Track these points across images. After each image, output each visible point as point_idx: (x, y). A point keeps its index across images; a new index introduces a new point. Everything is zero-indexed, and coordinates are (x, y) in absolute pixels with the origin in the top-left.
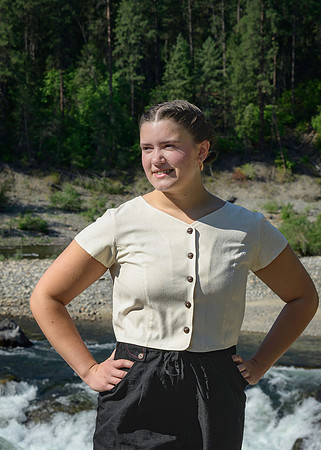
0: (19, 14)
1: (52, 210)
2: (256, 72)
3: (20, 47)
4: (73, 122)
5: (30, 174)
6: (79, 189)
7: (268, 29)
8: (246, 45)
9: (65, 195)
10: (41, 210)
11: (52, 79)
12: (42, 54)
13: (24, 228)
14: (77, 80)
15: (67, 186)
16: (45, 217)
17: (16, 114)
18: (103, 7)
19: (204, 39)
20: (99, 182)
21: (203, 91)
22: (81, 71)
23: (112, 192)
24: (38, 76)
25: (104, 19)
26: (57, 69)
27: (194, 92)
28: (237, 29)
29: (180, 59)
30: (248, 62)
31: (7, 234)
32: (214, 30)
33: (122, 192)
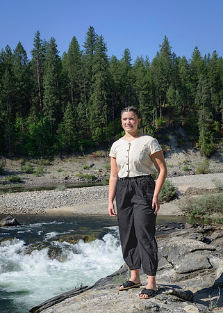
0: (4, 95)
1: (22, 173)
2: (99, 115)
3: (5, 109)
4: (28, 138)
5: (12, 159)
6: (32, 164)
7: (103, 98)
8: (95, 104)
9: (26, 167)
10: (18, 173)
11: (19, 121)
12: (14, 111)
13: (11, 181)
14: (29, 121)
15: (27, 163)
16: (19, 176)
17: (5, 136)
18: (37, 92)
19: (78, 103)
20: (40, 161)
21: (79, 123)
22: (30, 117)
23: (45, 165)
24: (13, 121)
25: (38, 96)
26: (20, 117)
27: (75, 124)
28: (91, 98)
29: (69, 111)
30: (96, 111)
31: (4, 183)
32: (82, 99)
33: (49, 165)
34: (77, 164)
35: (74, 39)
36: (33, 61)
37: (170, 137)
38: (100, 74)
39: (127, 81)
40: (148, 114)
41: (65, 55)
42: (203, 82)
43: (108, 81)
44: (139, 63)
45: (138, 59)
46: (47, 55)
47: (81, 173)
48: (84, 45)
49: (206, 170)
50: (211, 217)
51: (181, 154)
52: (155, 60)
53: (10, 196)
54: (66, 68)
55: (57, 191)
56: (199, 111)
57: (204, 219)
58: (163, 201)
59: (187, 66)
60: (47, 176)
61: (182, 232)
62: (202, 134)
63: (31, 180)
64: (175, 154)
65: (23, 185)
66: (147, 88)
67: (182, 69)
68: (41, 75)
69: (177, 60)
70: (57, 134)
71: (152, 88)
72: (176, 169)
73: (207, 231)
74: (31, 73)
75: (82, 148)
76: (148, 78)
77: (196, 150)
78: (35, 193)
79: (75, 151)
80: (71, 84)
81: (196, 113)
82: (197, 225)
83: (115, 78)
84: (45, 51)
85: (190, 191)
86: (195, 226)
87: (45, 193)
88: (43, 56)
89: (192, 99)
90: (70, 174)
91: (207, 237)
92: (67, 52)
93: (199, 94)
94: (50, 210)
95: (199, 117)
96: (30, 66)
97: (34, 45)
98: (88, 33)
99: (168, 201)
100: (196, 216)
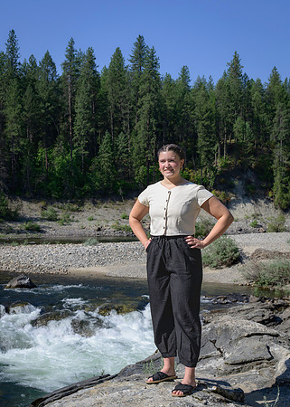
0: (24, 119)
1: (42, 220)
2: (145, 149)
3: (25, 137)
4: (52, 175)
5: (31, 202)
6: (56, 209)
7: (151, 128)
8: (140, 136)
9: (49, 212)
10: (36, 220)
11: (42, 153)
12: (36, 140)
13: (28, 229)
14: (54, 154)
15: (50, 207)
16: (39, 223)
17: (22, 171)
18: (68, 116)
19: (119, 133)
20: (66, 205)
21: (118, 159)
22: (56, 148)
23: (73, 210)
24: (34, 152)
25: (68, 122)
26: (44, 148)
27: (114, 160)
28: (135, 128)
29: (107, 143)
30: (141, 145)
31: (19, 232)
32: (124, 128)
33: (78, 211)
34: (114, 211)
35: (118, 51)
36: (64, 76)
37: (236, 183)
38: (148, 97)
39: (183, 108)
40: (209, 152)
41: (105, 70)
42: (282, 113)
43: (158, 106)
44: (200, 84)
45: (199, 79)
46: (82, 69)
47: (118, 223)
48: (130, 58)
49: (280, 228)
50: (284, 288)
51: (248, 205)
52: (221, 82)
53: (24, 249)
54: (106, 87)
55: (86, 246)
56: (274, 151)
57: (274, 291)
58: (222, 264)
59: (262, 92)
60: (75, 225)
61: (245, 307)
62: (277, 180)
63: (54, 229)
64: (242, 205)
65: (43, 235)
66: (209, 118)
67: (256, 96)
68: (74, 94)
69: (249, 84)
70: (90, 172)
71: (215, 118)
72: (242, 224)
73: (278, 307)
74: (60, 92)
75: (121, 192)
76: (210, 104)
77: (269, 201)
78: (57, 247)
79: (112, 194)
80: (111, 108)
81: (271, 152)
82: (266, 299)
83: (168, 103)
84: (80, 64)
85: (258, 253)
86: (262, 300)
87: (71, 247)
88: (77, 71)
89: (267, 135)
90: (103, 224)
91: (277, 315)
92: (107, 67)
93: (275, 129)
94: (75, 270)
95: (274, 158)
96: (60, 82)
97: (66, 56)
98: (136, 44)
99: (229, 266)
100: (264, 287)
